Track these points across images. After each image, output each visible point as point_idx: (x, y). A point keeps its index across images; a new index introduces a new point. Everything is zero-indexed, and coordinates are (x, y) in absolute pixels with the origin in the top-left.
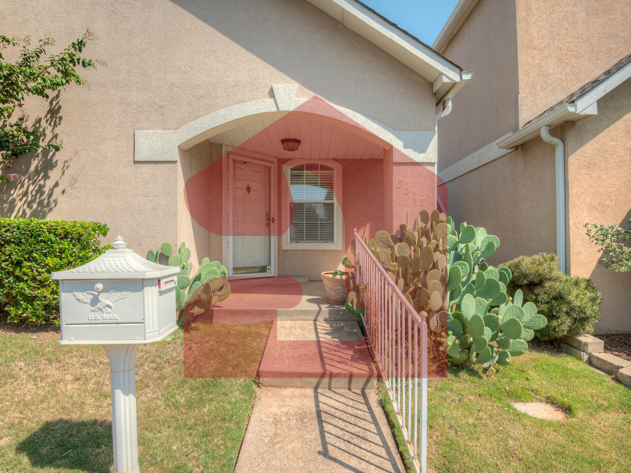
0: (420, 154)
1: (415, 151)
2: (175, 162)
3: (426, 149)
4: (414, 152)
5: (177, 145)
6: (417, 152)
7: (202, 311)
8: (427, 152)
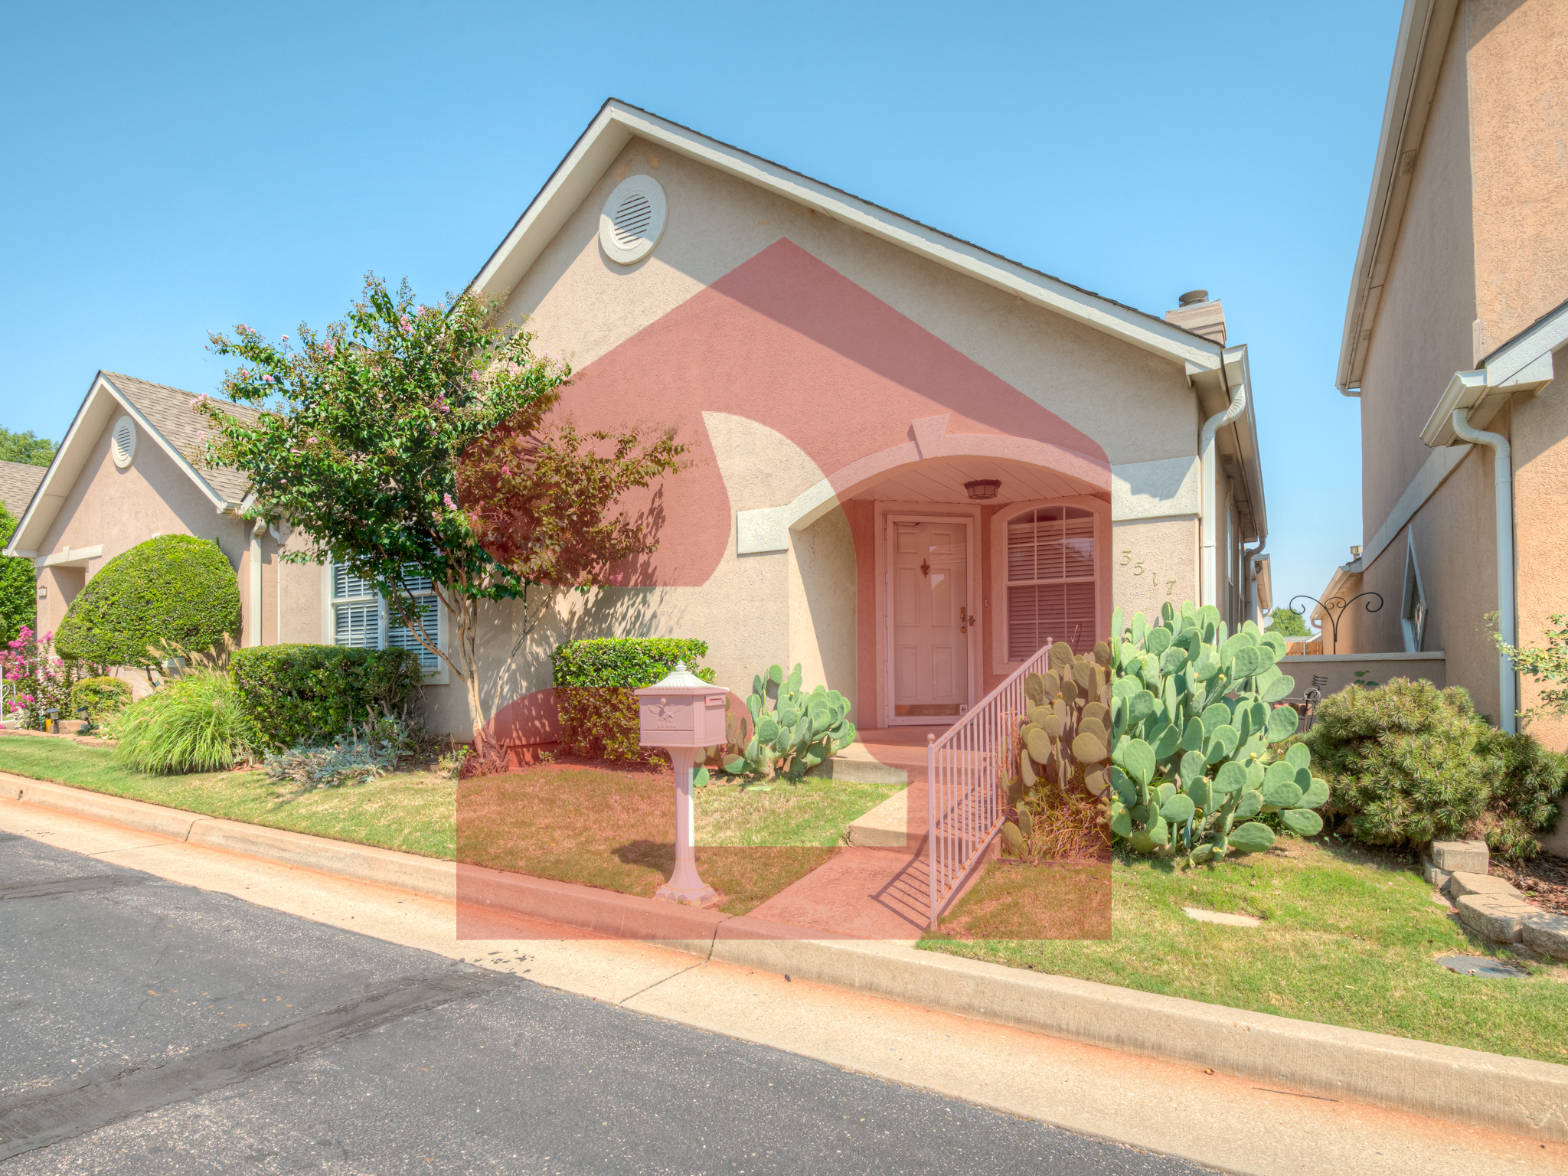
0: (1163, 502)
1: (1154, 496)
2: (785, 551)
3: (1176, 491)
4: (1151, 499)
5: (788, 526)
6: (1157, 499)
7: (818, 760)
8: (1177, 495)
